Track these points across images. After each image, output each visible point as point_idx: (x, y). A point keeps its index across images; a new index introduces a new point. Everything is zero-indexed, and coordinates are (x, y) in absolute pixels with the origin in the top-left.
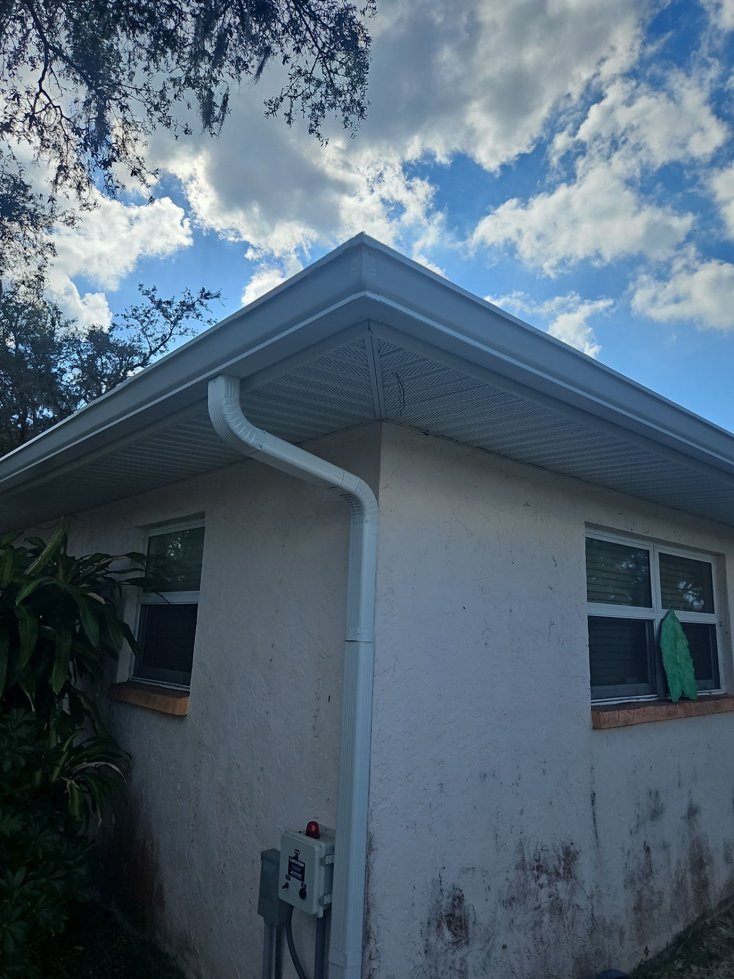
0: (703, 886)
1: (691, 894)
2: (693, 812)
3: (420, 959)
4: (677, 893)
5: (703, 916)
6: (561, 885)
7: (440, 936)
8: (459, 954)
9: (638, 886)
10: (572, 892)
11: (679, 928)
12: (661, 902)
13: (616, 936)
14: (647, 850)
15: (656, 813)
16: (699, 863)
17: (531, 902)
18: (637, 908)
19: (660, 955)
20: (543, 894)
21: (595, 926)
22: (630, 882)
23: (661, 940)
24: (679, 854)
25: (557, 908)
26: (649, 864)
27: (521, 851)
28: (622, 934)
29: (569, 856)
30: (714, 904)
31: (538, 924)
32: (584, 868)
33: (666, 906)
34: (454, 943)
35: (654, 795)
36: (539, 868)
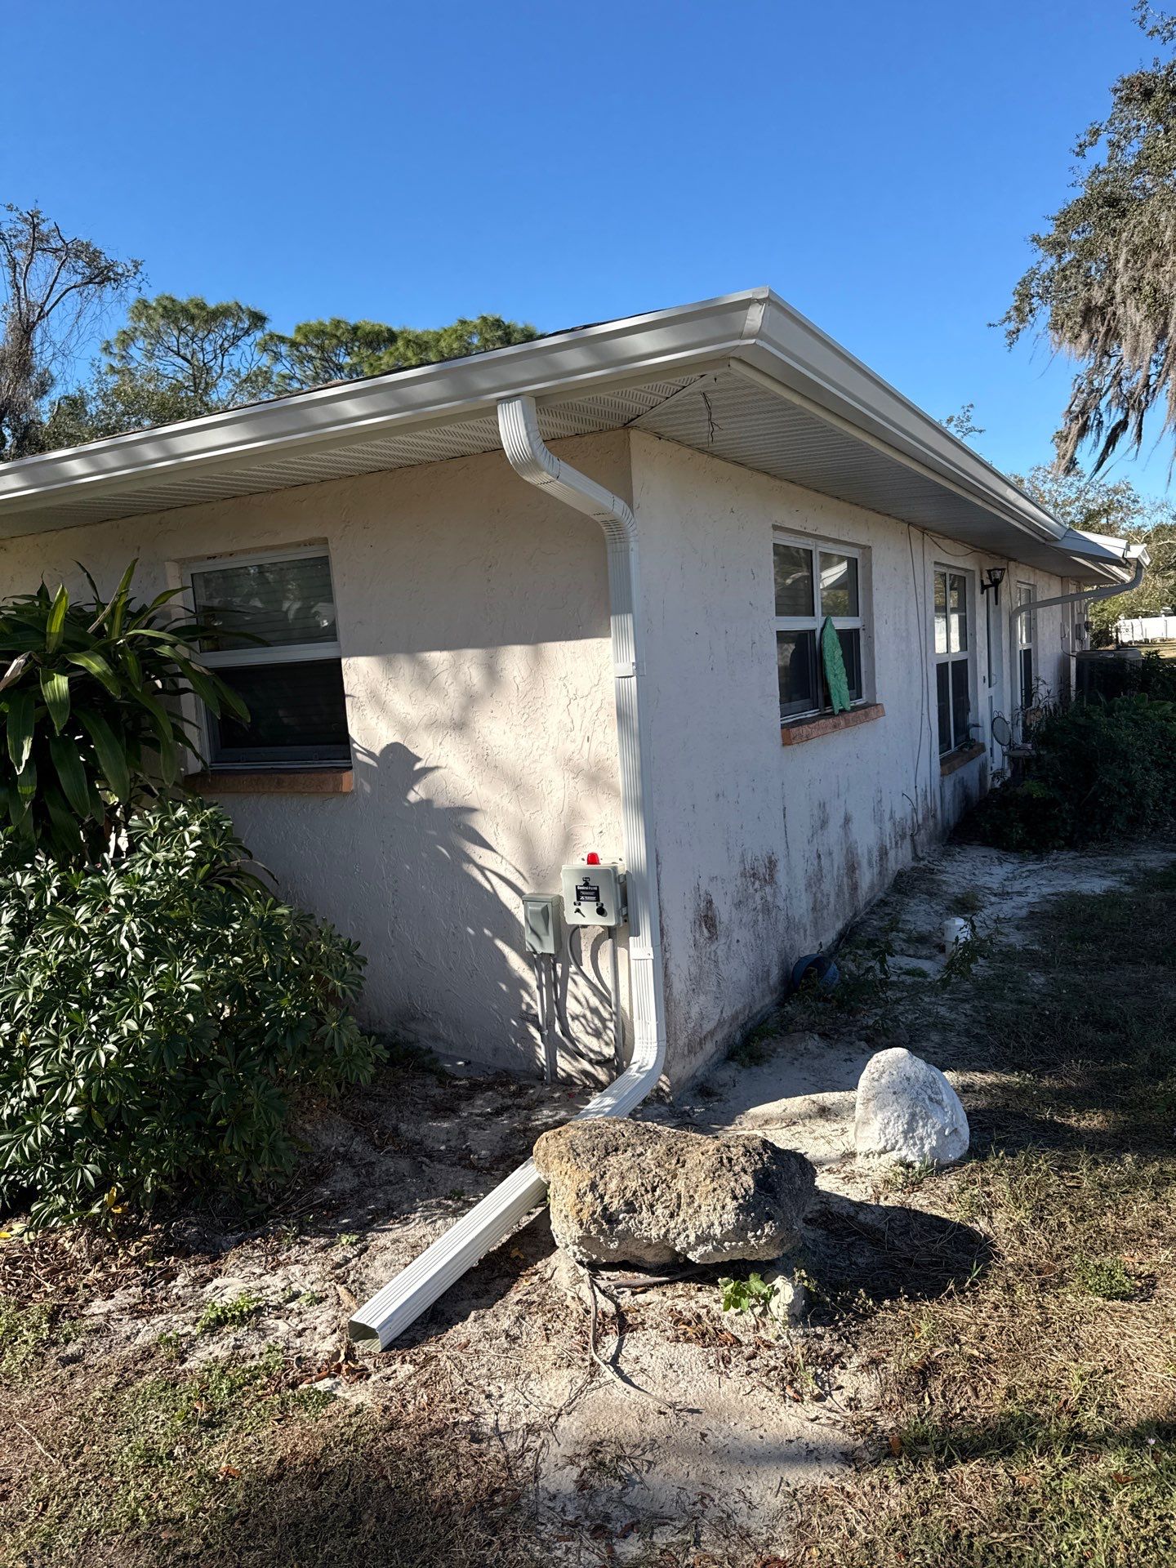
0: (854, 888)
1: (847, 896)
2: (847, 820)
3: (692, 952)
4: (838, 896)
5: (855, 915)
6: (768, 889)
7: (701, 932)
8: (713, 947)
9: (814, 890)
10: (774, 896)
11: (839, 926)
12: (828, 903)
13: (802, 931)
14: (819, 856)
15: (824, 823)
16: (852, 868)
17: (751, 905)
18: (814, 909)
19: (828, 949)
20: (758, 896)
21: (791, 925)
22: (809, 886)
23: (829, 938)
24: (839, 859)
25: (767, 909)
26: (821, 869)
27: (743, 861)
28: (805, 931)
29: (772, 864)
30: (862, 904)
31: (756, 922)
32: (781, 876)
33: (831, 906)
34: (710, 938)
35: (822, 806)
36: (754, 874)
